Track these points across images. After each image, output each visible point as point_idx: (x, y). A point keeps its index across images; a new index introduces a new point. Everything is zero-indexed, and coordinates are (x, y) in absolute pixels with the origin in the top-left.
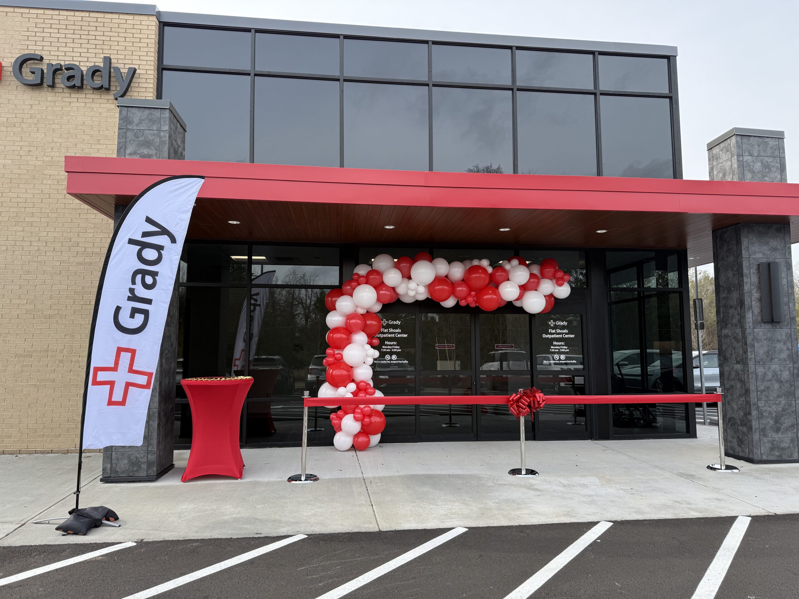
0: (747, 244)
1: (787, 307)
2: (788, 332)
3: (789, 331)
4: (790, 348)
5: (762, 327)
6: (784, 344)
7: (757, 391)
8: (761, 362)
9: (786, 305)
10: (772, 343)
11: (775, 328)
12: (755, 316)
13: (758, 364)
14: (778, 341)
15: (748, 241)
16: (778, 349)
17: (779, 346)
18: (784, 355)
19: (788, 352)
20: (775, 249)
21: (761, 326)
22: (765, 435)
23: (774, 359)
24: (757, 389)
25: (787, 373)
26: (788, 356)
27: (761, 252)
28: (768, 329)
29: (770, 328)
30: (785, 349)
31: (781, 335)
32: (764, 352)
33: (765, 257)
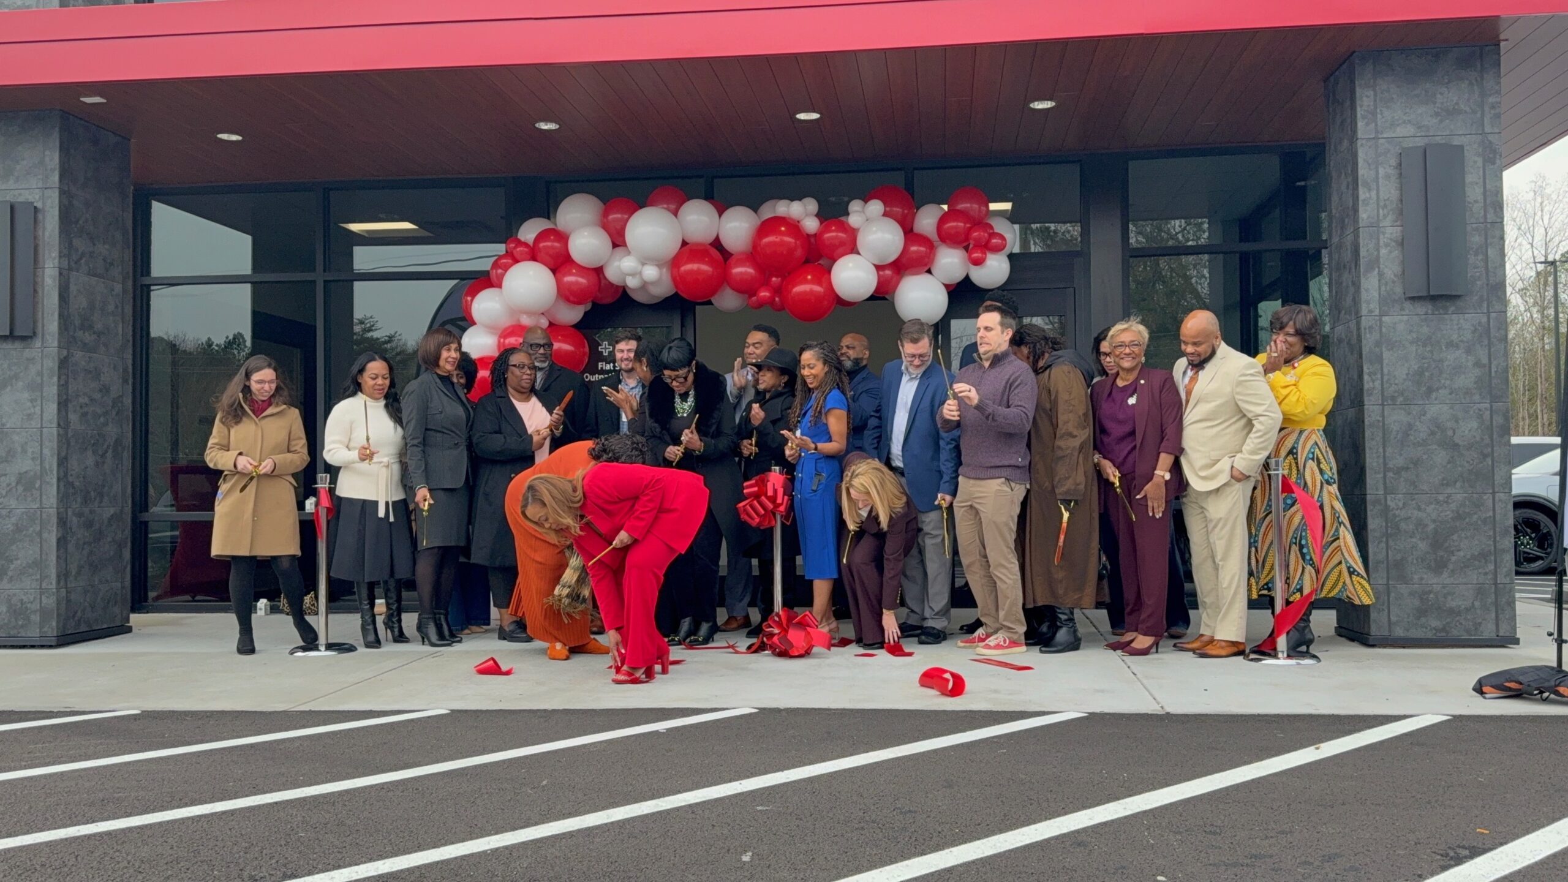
0: (1372, 103)
1: (1480, 257)
2: (1480, 323)
3: (1484, 320)
4: (1485, 361)
5: (1407, 312)
6: (1468, 351)
7: (1386, 469)
8: (1400, 399)
9: (1476, 254)
10: (1432, 352)
11: (1441, 311)
12: (1386, 284)
13: (1390, 402)
14: (1451, 345)
15: (1375, 95)
16: (1448, 366)
17: (1451, 357)
18: (1467, 380)
19: (1477, 372)
20: (1452, 113)
21: (1402, 309)
22: (1403, 579)
23: (1438, 389)
24: (1385, 464)
25: (1474, 424)
26: (1476, 383)
27: (1409, 121)
28: (1424, 317)
29: (1430, 312)
30: (1470, 364)
31: (1459, 329)
32: (1407, 374)
33: (1423, 134)
